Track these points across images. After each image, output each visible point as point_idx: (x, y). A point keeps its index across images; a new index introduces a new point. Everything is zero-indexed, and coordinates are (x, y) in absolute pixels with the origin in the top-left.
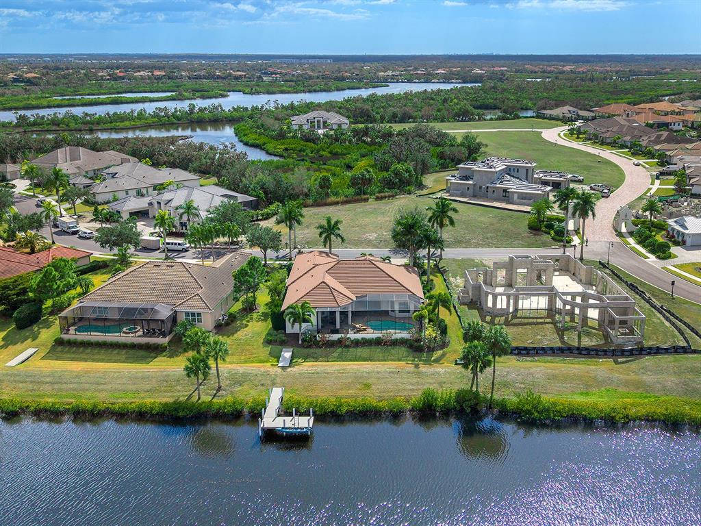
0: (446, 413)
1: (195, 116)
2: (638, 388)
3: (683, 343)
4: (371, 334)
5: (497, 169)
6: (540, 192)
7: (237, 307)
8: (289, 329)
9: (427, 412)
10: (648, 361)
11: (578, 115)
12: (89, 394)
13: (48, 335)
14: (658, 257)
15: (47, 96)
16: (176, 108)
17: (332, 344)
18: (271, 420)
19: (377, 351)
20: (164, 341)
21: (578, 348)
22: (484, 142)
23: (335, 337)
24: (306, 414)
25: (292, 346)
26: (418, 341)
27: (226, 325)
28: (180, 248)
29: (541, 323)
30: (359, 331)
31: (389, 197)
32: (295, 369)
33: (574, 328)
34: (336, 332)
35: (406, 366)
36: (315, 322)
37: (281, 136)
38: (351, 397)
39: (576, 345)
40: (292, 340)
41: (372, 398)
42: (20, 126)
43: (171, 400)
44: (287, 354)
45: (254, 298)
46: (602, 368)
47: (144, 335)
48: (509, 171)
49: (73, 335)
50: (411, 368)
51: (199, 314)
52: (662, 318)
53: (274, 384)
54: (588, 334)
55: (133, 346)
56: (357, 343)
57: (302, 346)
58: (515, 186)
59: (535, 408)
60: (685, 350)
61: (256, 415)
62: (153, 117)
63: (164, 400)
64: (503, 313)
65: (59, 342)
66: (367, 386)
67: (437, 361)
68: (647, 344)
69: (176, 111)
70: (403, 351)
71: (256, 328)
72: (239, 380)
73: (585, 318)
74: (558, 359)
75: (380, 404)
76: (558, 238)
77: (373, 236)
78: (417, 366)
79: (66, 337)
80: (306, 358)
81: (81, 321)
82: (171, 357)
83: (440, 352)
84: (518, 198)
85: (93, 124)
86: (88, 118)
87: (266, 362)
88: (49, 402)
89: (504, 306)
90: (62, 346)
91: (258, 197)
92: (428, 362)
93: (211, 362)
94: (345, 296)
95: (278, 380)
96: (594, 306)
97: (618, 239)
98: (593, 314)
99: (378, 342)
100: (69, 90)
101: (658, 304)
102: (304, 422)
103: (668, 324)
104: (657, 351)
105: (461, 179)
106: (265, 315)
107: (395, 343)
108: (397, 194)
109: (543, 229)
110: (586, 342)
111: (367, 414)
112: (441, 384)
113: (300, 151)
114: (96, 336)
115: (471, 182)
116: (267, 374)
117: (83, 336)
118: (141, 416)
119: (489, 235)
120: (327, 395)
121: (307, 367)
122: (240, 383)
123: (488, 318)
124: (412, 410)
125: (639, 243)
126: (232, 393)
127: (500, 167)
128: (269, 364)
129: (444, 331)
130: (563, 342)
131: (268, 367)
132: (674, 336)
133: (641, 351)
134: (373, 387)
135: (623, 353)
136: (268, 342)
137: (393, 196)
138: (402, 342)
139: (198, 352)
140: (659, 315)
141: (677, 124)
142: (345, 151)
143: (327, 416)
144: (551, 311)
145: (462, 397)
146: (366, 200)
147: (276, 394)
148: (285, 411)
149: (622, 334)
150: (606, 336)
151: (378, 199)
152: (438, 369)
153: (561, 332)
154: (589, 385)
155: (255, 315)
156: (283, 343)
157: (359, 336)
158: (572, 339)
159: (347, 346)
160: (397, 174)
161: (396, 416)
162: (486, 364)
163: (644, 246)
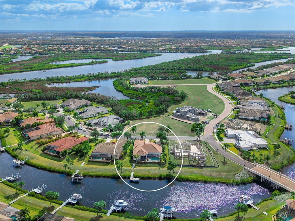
0: (164, 178)
1: (100, 76)
2: (201, 174)
3: (213, 165)
4: (151, 161)
5: (186, 111)
6: (196, 118)
7: (123, 153)
8: (134, 159)
9: (160, 178)
10: (205, 169)
11: (221, 78)
12: (98, 172)
13: (87, 159)
14: (220, 141)
15: (49, 62)
16: (94, 73)
17: (143, 163)
18: (132, 179)
19: (151, 165)
20: (110, 161)
21: (192, 165)
22: (187, 93)
23: (143, 161)
24: (138, 178)
25: (135, 163)
26: (160, 163)
27: (121, 158)
28: (108, 135)
29: (186, 159)
30: (148, 160)
31: (158, 116)
32: (136, 168)
33: (192, 160)
34: (144, 160)
35: (157, 168)
36: (139, 158)
37: (127, 89)
38: (146, 175)
39: (192, 164)
40: (135, 162)
41: (150, 175)
42: (48, 81)
43: (113, 174)
44: (134, 165)
45: (126, 151)
46: (196, 170)
47: (106, 160)
48: (190, 111)
49: (92, 159)
50: (158, 169)
51: (116, 156)
52: (212, 159)
53: (132, 171)
54: (195, 162)
55: (104, 162)
56: (148, 163)
57: (137, 163)
58: (190, 115)
59: (180, 178)
60: (213, 167)
61: (129, 178)
62: (87, 77)
63: (112, 174)
64: (179, 156)
65: (89, 161)
66: (150, 172)
67: (164, 167)
68: (206, 165)
69: (94, 74)
70: (157, 165)
71: (127, 159)
72: (126, 170)
73: (195, 158)
74: (188, 167)
75: (152, 176)
76: (197, 134)
77: (152, 132)
78: (159, 168)
79: (90, 160)
80: (138, 166)
81: (92, 156)
82: (111, 165)
83: (165, 165)
84: (191, 119)
85: (69, 79)
86: (67, 77)
87: (130, 166)
88: (91, 174)
89: (179, 155)
90: (90, 162)
91: (124, 118)
92: (162, 167)
93: (120, 167)
94: (146, 152)
95: (133, 171)
96: (197, 156)
97: (212, 134)
98: (197, 157)
99: (152, 163)
100: (55, 59)
101: (212, 154)
102: (138, 179)
103: (212, 160)
104: (208, 167)
105: (177, 113)
106: (129, 155)
107: (155, 163)
108: (160, 115)
109: (195, 131)
110: (195, 164)
111: (149, 178)
112: (164, 172)
113: (133, 94)
114: (96, 160)
115: (179, 113)
116: (130, 169)
117: (94, 160)
118: (108, 177)
119: (181, 132)
120: (142, 174)
121: (138, 168)
122: (126, 171)
123: (175, 157)
124: (158, 178)
125: (217, 136)
126: (124, 173)
127: (187, 109)
128: (130, 167)
129: (165, 161)
130: (190, 164)
131: (130, 168)
132: (213, 163)
133: (205, 166)
134: (151, 173)
135: (201, 167)
136: (130, 162)
137: (159, 116)
138: (157, 163)
139: (118, 165)
140: (212, 158)
141: (251, 83)
142: (146, 95)
143: (142, 178)
144: (189, 156)
145: (167, 175)
146: (152, 117)
147: (132, 173)
148: (134, 177)
149: (202, 162)
150: (198, 163)
151: (155, 117)
152: (163, 169)
153: (190, 161)
154: (192, 173)
155: (127, 155)
156: (133, 162)
157: (148, 161)
158: (192, 163)
159: (146, 164)
160: (160, 109)
161: (155, 179)
162: (172, 169)
163: (218, 137)
